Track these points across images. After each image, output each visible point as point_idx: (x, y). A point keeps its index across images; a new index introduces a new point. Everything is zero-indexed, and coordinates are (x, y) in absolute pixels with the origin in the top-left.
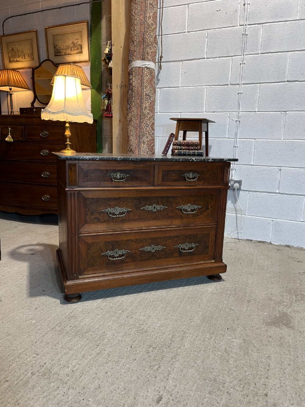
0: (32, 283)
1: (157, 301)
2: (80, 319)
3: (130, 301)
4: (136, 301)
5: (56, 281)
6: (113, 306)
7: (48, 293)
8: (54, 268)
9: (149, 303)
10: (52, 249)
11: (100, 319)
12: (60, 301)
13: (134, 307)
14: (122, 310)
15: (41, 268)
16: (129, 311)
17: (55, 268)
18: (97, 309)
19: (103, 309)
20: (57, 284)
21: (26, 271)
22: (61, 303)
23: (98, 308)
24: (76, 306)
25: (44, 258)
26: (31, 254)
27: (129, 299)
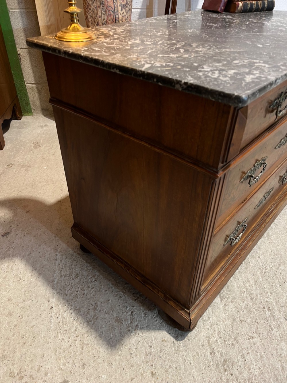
0: (79, 310)
1: (280, 265)
2: (240, 362)
3: (252, 282)
4: (261, 279)
5: (111, 285)
6: (246, 305)
7: (131, 322)
8: (75, 254)
9: (277, 275)
10: (27, 210)
11: (264, 345)
12: (168, 332)
13: (271, 293)
14: (266, 309)
15: (57, 265)
16: (275, 304)
17: (78, 254)
18: (235, 323)
19: (243, 319)
20: (121, 293)
21: (39, 284)
22: (176, 338)
23: (234, 320)
24: (203, 334)
25: (34, 236)
26: (3, 236)
27: (248, 279)
